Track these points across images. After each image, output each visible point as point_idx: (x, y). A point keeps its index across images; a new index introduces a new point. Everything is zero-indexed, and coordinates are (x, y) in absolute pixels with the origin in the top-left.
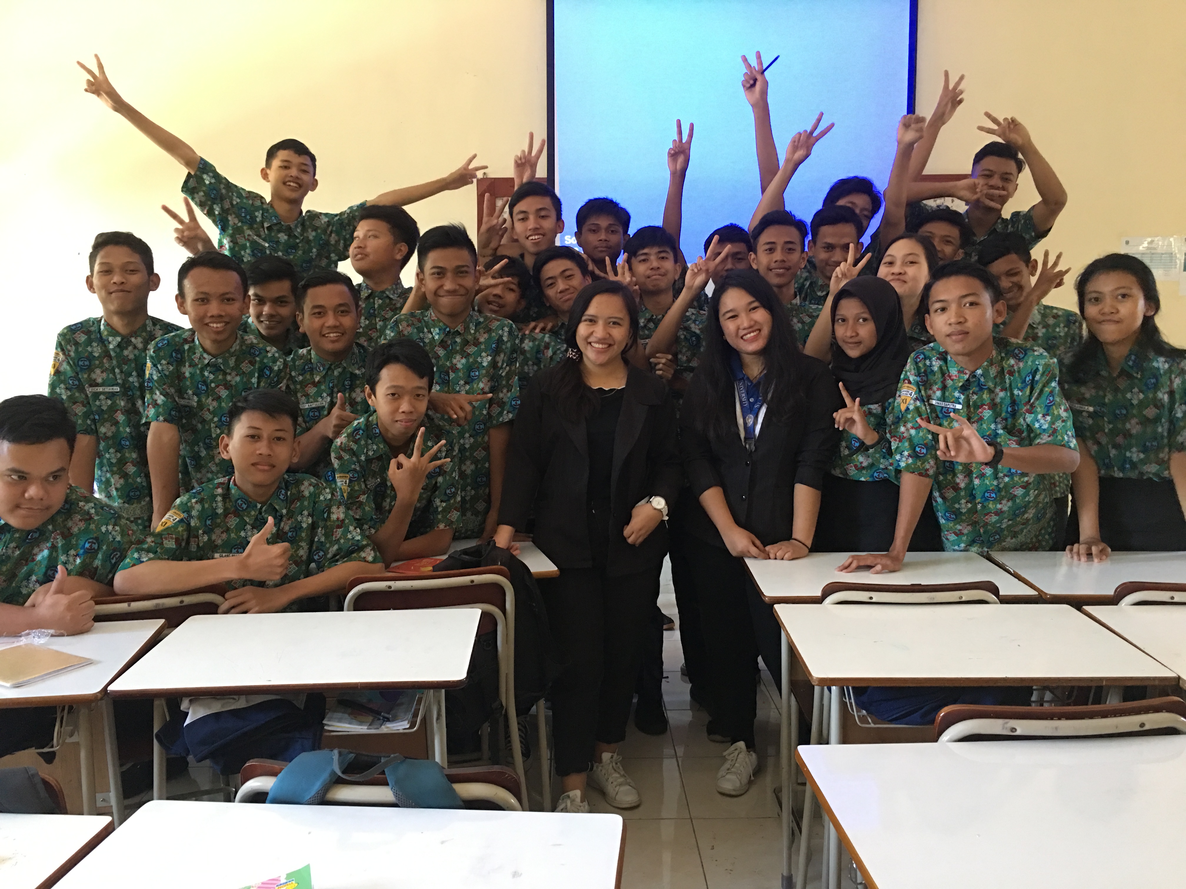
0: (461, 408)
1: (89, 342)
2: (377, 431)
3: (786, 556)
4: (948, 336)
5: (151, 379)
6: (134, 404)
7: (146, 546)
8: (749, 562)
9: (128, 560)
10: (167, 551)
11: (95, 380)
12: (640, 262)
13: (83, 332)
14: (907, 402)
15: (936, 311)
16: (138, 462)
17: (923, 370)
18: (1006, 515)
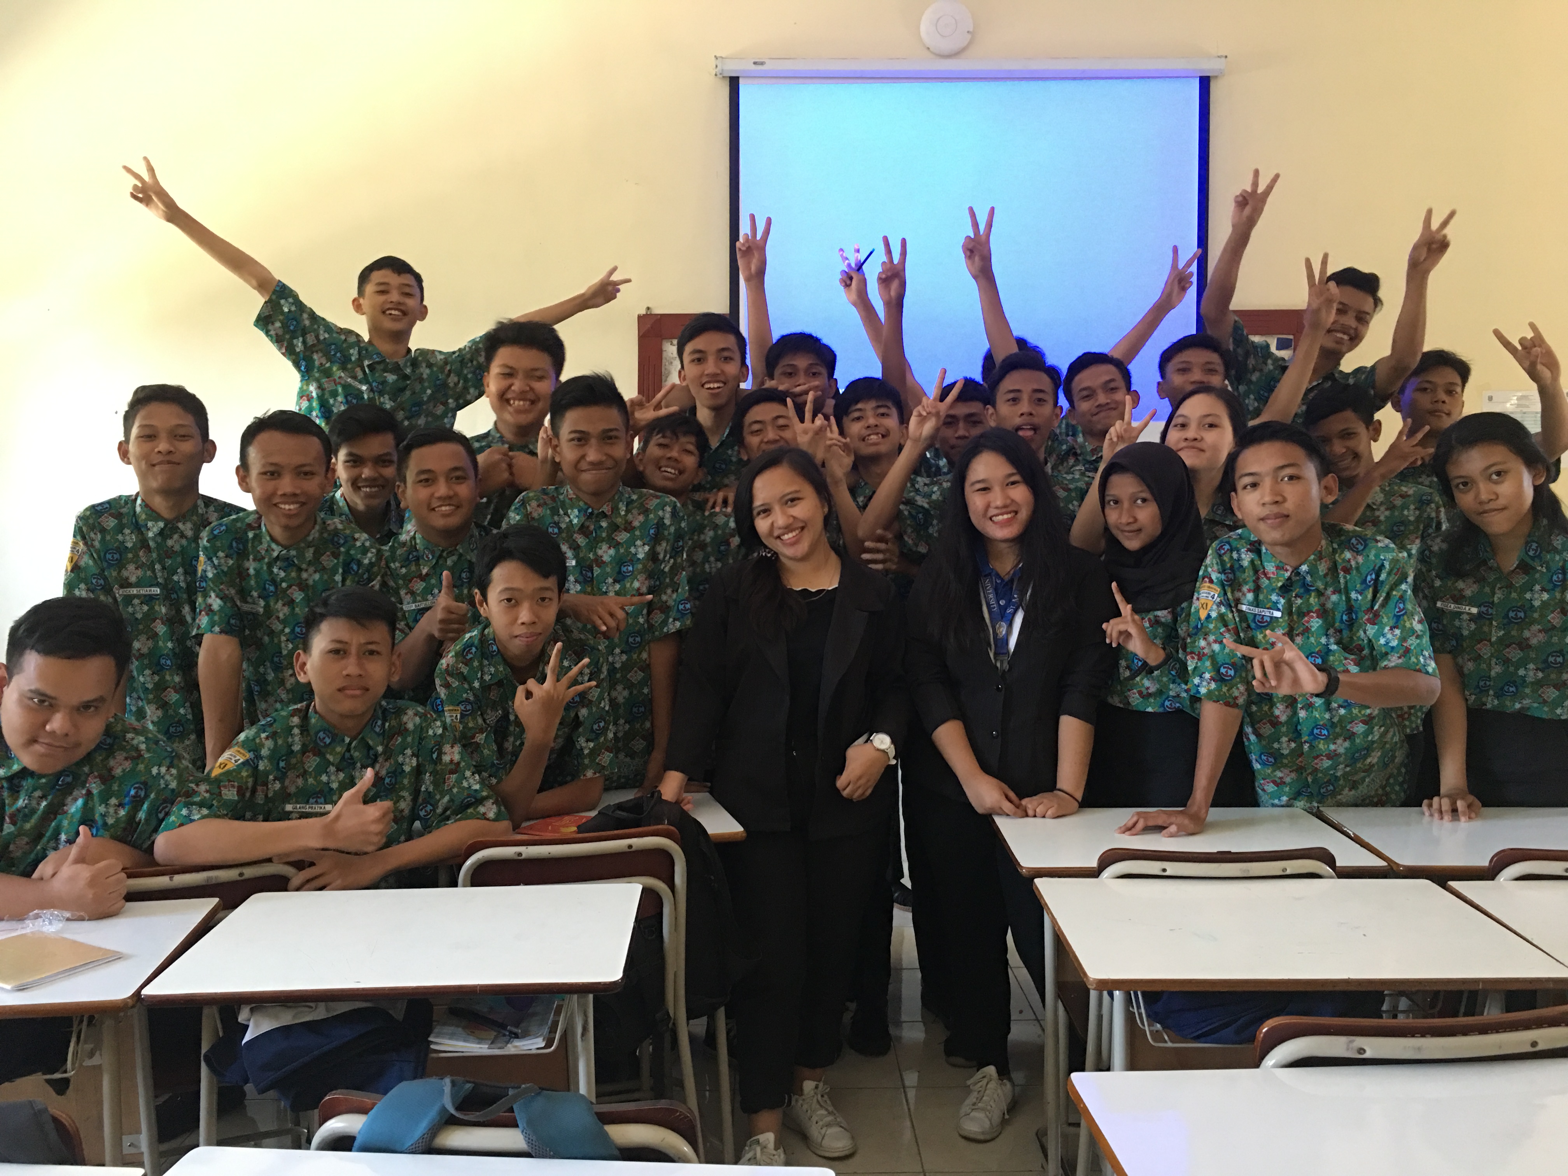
0: (612, 615)
1: (120, 529)
2: (495, 648)
3: (1049, 812)
4: (1262, 519)
5: (204, 578)
6: (179, 611)
7: (197, 799)
8: (1000, 821)
9: (172, 818)
10: (226, 804)
11: (127, 578)
12: (853, 420)
13: (112, 515)
14: (1209, 608)
15: (1245, 488)
16: (182, 688)
17: (1229, 565)
18: (1342, 759)
